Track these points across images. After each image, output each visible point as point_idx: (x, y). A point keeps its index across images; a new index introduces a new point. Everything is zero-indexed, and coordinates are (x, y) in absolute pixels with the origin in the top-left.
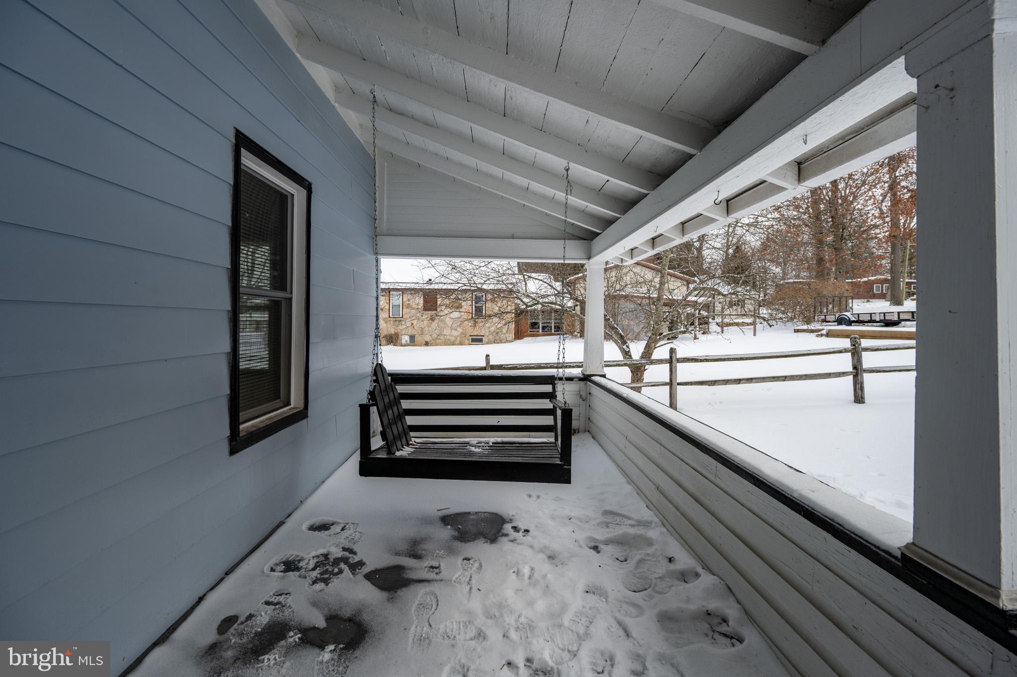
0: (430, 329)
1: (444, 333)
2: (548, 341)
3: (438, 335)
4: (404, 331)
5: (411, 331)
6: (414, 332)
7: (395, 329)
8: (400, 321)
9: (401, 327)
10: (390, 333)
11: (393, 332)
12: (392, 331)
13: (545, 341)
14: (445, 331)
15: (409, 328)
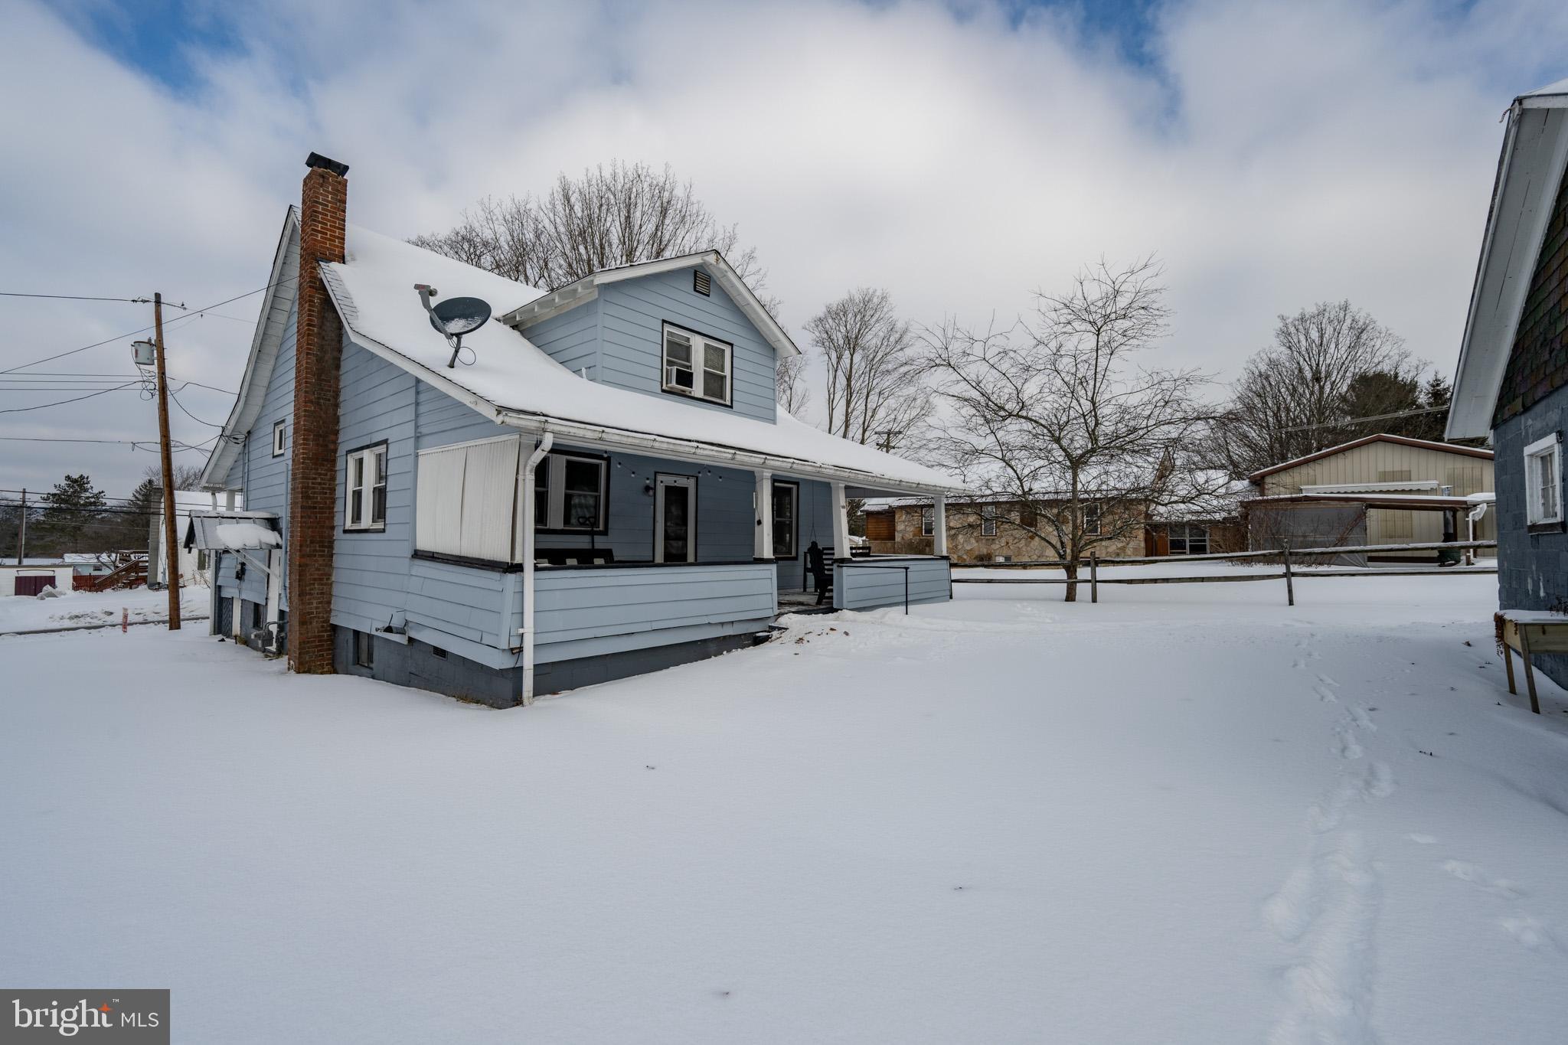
0: (1029, 549)
1: (1047, 554)
2: (1198, 564)
3: (1039, 557)
4: (998, 551)
5: (1006, 552)
6: (1010, 553)
7: (988, 549)
8: (993, 540)
9: (993, 546)
10: (981, 553)
11: (985, 553)
12: (985, 551)
13: (1188, 564)
14: (1048, 551)
15: (1004, 548)
